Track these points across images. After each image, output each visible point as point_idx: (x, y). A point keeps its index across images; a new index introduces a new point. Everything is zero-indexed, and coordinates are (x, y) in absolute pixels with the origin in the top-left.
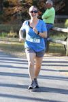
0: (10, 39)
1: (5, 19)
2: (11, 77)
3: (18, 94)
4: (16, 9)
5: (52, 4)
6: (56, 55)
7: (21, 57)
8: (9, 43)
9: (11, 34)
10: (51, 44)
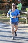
0: (3, 16)
1: (1, 8)
2: (3, 33)
3: (6, 40)
4: (6, 4)
5: (20, 2)
6: (22, 23)
7: (8, 24)
8: (3, 18)
9: (3, 14)
10: (20, 19)
